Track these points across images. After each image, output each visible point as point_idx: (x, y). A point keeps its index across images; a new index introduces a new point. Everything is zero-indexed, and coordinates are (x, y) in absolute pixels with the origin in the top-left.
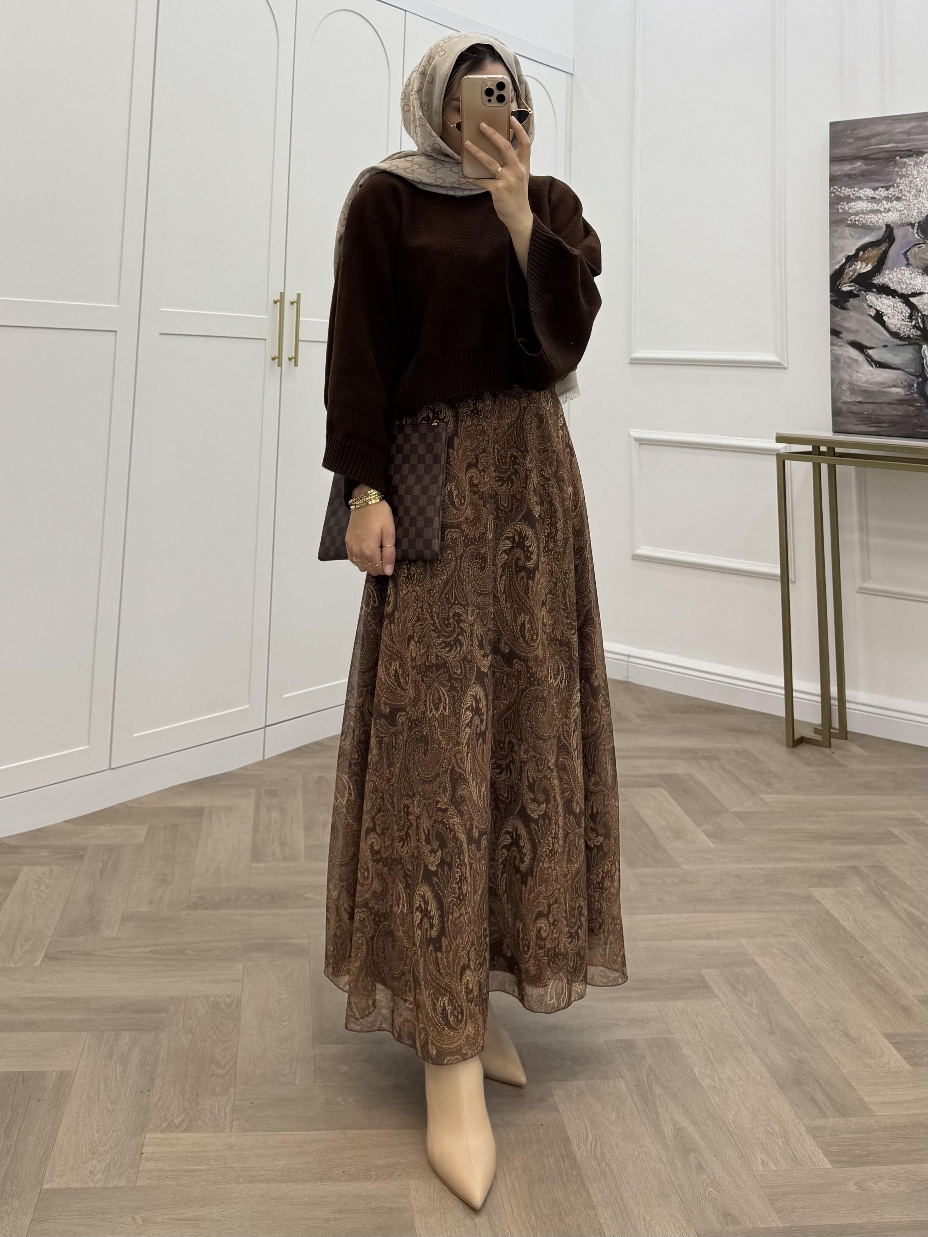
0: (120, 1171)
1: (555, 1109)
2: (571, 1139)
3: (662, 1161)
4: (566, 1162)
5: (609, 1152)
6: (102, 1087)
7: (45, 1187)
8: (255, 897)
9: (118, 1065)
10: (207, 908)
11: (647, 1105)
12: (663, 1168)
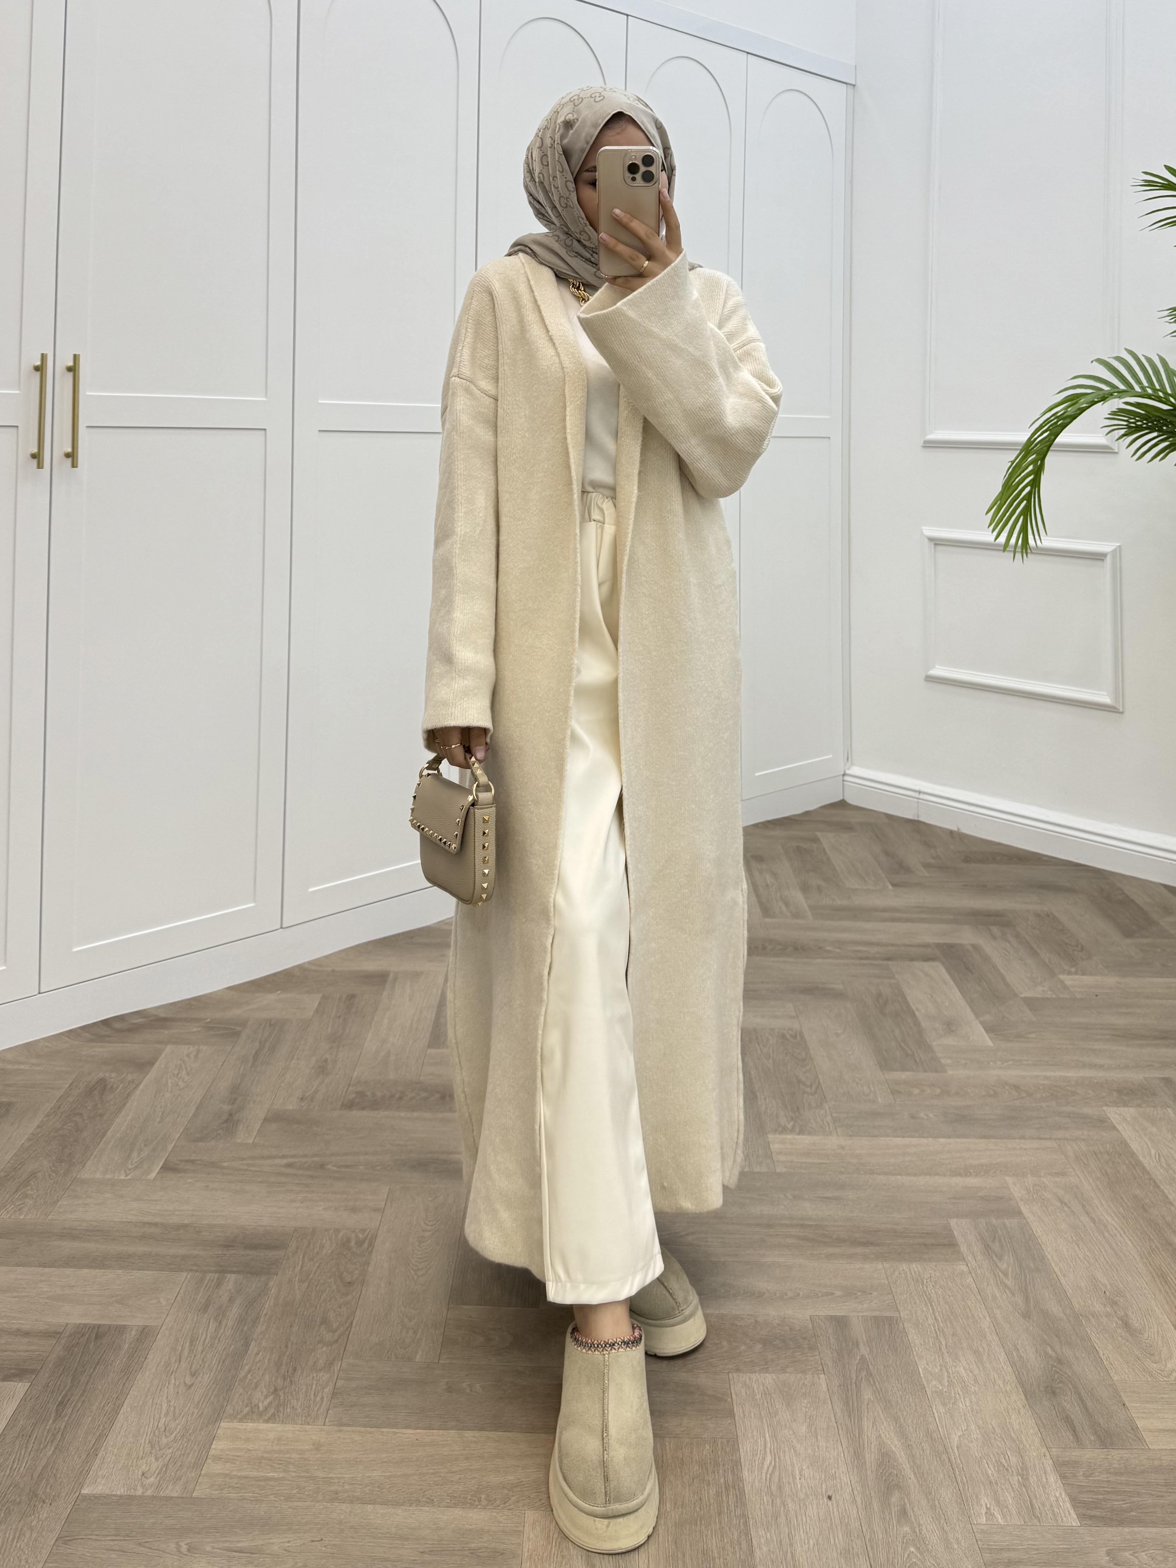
0: (178, 1473)
1: (731, 1414)
2: (742, 1460)
3: (856, 1501)
4: (731, 1497)
5: (789, 1483)
6: (186, 1352)
7: (85, 1491)
8: (424, 1095)
9: (211, 1321)
10: (363, 1109)
11: (850, 1416)
12: (855, 1511)
